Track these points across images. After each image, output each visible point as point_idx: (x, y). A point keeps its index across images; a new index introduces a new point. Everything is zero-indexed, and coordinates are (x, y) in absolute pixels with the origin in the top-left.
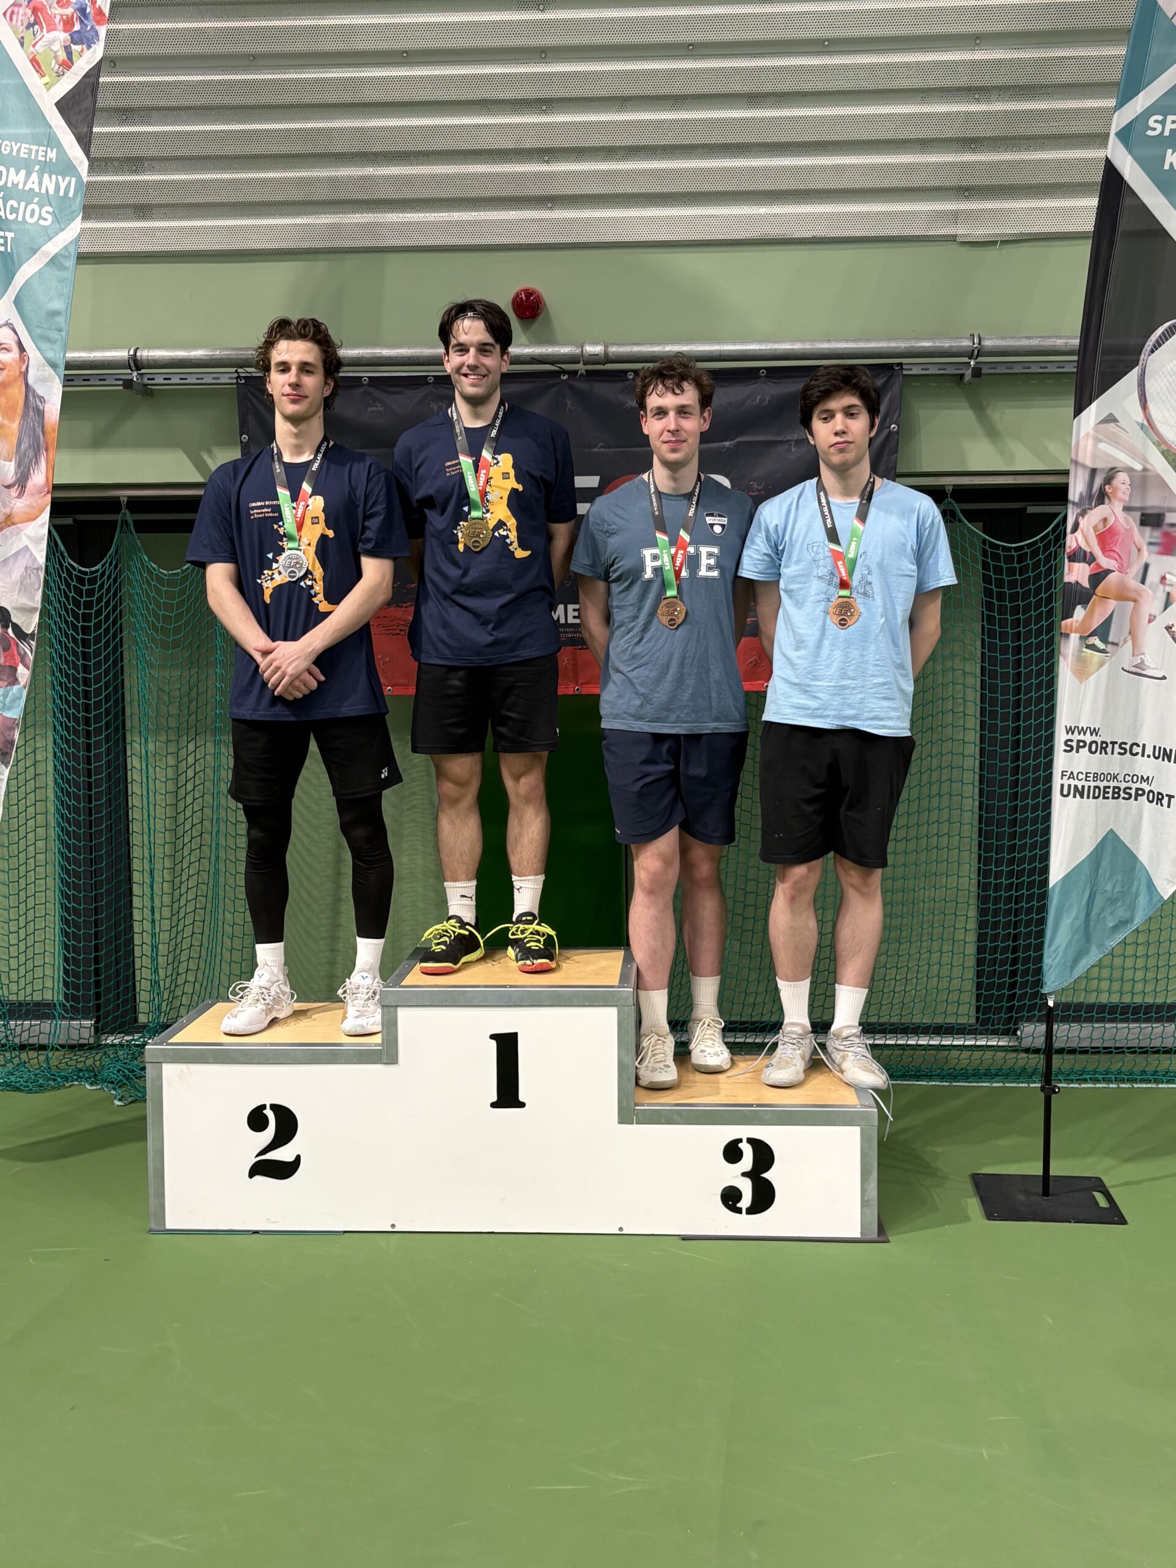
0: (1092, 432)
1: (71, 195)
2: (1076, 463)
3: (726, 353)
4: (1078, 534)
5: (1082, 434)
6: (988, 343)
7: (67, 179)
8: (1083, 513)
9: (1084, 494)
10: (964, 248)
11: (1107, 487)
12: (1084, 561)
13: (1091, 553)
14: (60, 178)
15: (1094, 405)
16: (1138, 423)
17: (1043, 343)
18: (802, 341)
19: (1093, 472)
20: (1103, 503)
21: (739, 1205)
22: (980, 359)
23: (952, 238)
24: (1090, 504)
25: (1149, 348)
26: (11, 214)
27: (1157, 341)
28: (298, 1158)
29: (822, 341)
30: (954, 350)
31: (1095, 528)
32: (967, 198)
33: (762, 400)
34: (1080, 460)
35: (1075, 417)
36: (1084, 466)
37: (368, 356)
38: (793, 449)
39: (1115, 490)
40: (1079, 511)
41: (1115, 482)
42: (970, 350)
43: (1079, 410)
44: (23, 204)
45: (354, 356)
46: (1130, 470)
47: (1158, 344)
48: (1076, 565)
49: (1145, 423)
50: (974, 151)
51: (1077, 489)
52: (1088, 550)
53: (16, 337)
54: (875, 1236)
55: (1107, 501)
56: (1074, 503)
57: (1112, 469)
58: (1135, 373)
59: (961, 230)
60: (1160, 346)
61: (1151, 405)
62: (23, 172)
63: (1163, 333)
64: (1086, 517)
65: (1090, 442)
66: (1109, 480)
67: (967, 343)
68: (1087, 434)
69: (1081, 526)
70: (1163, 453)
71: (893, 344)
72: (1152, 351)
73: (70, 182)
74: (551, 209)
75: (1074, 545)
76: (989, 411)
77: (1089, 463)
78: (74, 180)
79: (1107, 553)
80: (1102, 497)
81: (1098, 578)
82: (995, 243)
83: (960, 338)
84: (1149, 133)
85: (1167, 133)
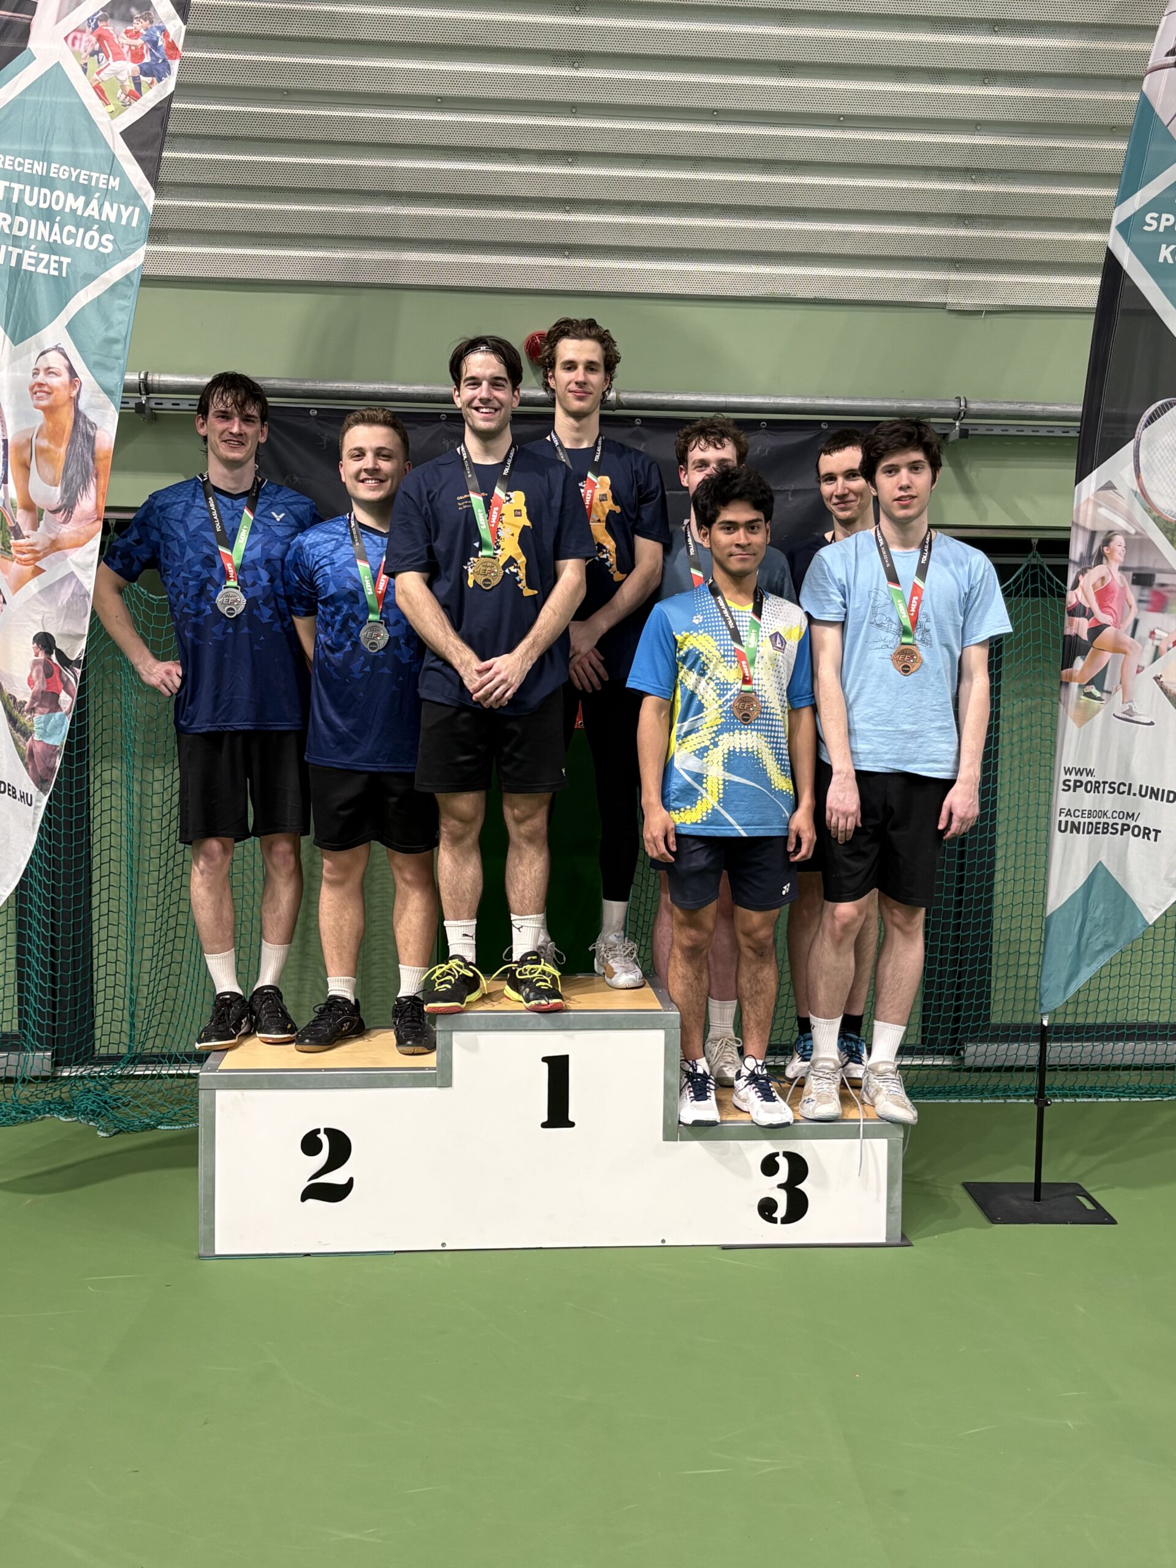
0: (1092, 498)
1: (134, 224)
2: (1077, 525)
3: (731, 405)
4: (1079, 591)
5: (1083, 499)
6: (973, 406)
7: (131, 208)
8: (1083, 572)
9: (1085, 555)
10: (953, 316)
11: (1105, 548)
12: (1084, 615)
13: (1090, 608)
14: (122, 207)
15: (1094, 473)
16: (1133, 491)
17: (1023, 408)
18: (802, 397)
19: (1093, 534)
20: (1101, 563)
21: (774, 1215)
22: (965, 421)
23: (942, 306)
24: (1090, 564)
25: (1143, 423)
26: (68, 239)
27: (1150, 418)
28: (351, 1180)
29: (821, 398)
30: (942, 411)
31: (1094, 586)
32: (958, 270)
33: (764, 451)
34: (1081, 522)
35: (1076, 484)
36: (1084, 529)
37: (384, 391)
38: (790, 499)
39: (1112, 552)
40: (1079, 570)
41: (1112, 544)
42: (956, 411)
43: (1080, 478)
44: (81, 230)
45: (371, 390)
46: (1126, 533)
47: (1152, 419)
48: (1076, 619)
49: (1139, 491)
50: (966, 226)
51: (1077, 548)
52: (1087, 606)
53: (66, 362)
54: (898, 1241)
55: (1104, 561)
56: (1075, 563)
57: (1110, 532)
58: (1131, 445)
59: (952, 299)
60: (1153, 422)
61: (1143, 474)
62: (82, 199)
63: (1156, 410)
64: (1086, 575)
65: (1091, 507)
66: (1107, 542)
67: (953, 405)
68: (1088, 499)
69: (1081, 583)
70: (1154, 519)
71: (887, 404)
72: (1146, 426)
73: (133, 211)
74: (567, 257)
75: (1074, 601)
76: (967, 469)
77: (1089, 526)
78: (137, 210)
79: (1106, 609)
80: (1100, 558)
81: (1096, 631)
82: (979, 312)
83: (947, 400)
84: (1146, 228)
85: (1161, 229)
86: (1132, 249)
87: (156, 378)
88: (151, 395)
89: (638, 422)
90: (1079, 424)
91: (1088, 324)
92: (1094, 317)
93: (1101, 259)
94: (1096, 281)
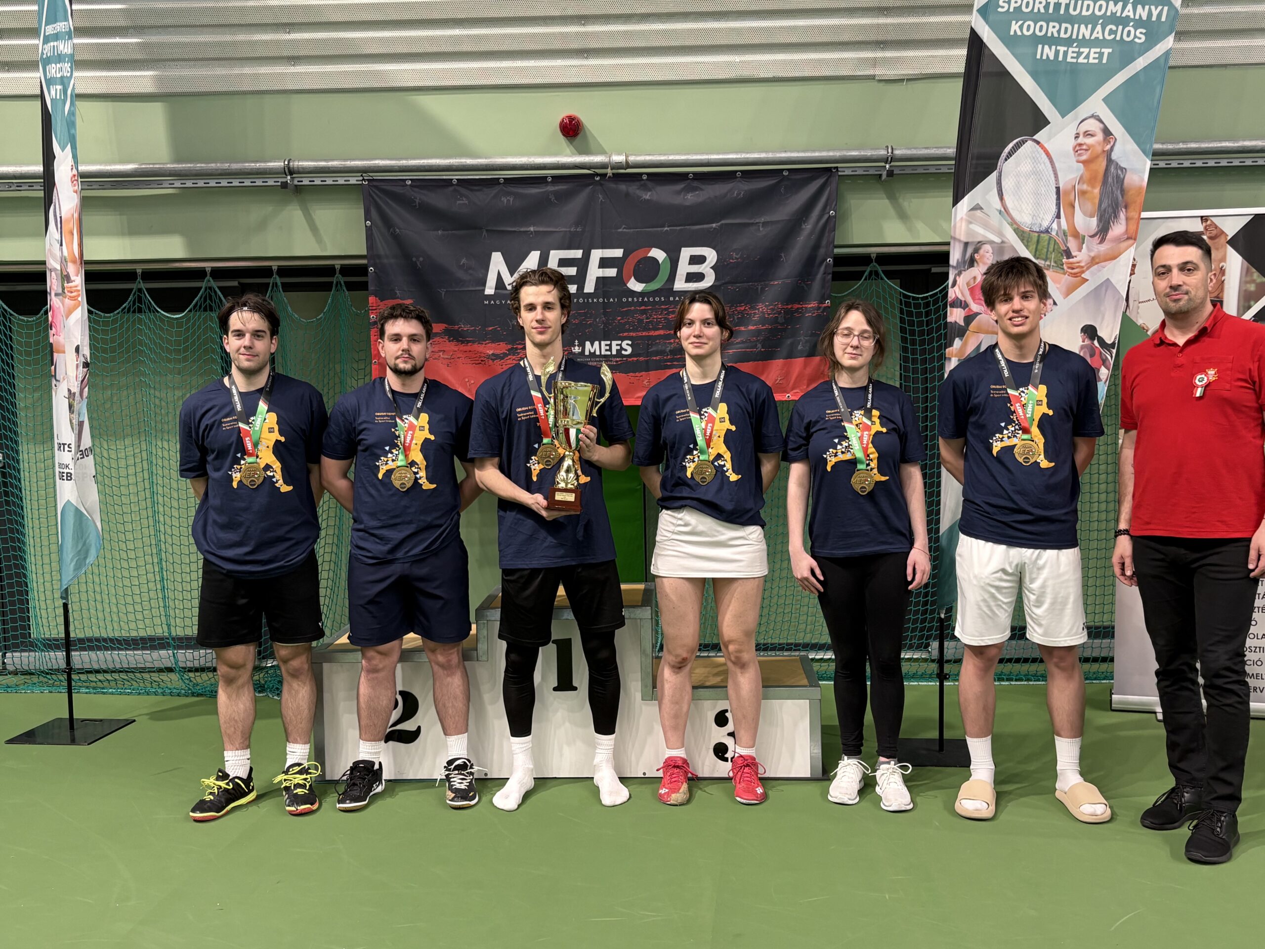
0: (965, 217)
2: (955, 239)
3: (712, 161)
4: (956, 288)
5: (958, 218)
6: (897, 152)
8: (959, 274)
9: (960, 260)
10: (881, 84)
11: (976, 255)
12: (961, 307)
13: (965, 301)
15: (966, 198)
16: (997, 210)
17: (937, 152)
18: (766, 152)
19: (966, 244)
20: (973, 266)
21: (726, 756)
22: (893, 164)
23: (872, 78)
24: (964, 267)
25: (1004, 158)
27: (1009, 153)
28: (419, 728)
29: (781, 152)
30: (875, 157)
31: (968, 284)
32: (883, 49)
33: (738, 194)
34: (957, 236)
35: (953, 206)
36: (960, 241)
37: (457, 164)
38: (761, 229)
39: (982, 257)
40: (957, 272)
41: (981, 252)
42: (886, 157)
43: (956, 201)
45: (447, 164)
46: (991, 242)
47: (1010, 155)
48: (955, 310)
49: (1003, 210)
50: (886, 16)
51: (955, 257)
52: (963, 299)
54: (820, 775)
55: (975, 264)
56: (953, 267)
57: (979, 242)
58: (994, 175)
59: (879, 72)
60: (1011, 156)
61: (1006, 197)
63: (1013, 147)
64: (962, 276)
65: (964, 224)
66: (976, 250)
67: (883, 152)
68: (962, 218)
69: (958, 282)
70: (1015, 230)
71: (831, 154)
72: (1006, 160)
74: (586, 58)
75: (954, 296)
76: (901, 200)
77: (964, 239)
79: (977, 301)
80: (972, 262)
81: (969, 319)
82: (902, 80)
83: (878, 149)
84: (1000, 10)
85: (1011, 10)
86: (989, 26)
87: (296, 164)
88: (294, 176)
89: (645, 177)
90: (953, 162)
91: (957, 88)
92: (962, 79)
93: (967, 35)
94: (964, 52)
